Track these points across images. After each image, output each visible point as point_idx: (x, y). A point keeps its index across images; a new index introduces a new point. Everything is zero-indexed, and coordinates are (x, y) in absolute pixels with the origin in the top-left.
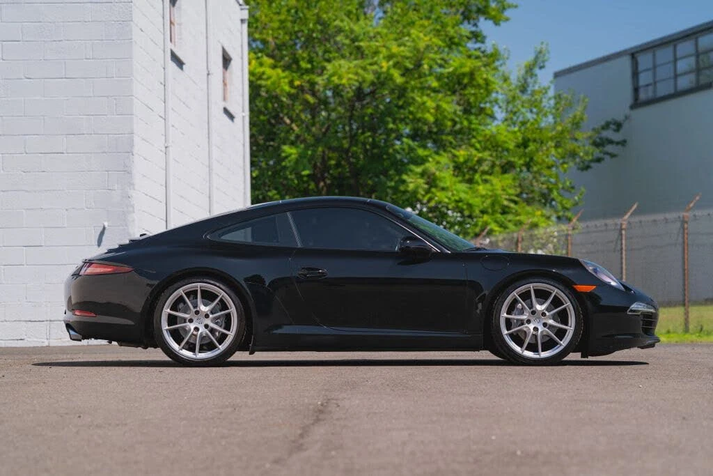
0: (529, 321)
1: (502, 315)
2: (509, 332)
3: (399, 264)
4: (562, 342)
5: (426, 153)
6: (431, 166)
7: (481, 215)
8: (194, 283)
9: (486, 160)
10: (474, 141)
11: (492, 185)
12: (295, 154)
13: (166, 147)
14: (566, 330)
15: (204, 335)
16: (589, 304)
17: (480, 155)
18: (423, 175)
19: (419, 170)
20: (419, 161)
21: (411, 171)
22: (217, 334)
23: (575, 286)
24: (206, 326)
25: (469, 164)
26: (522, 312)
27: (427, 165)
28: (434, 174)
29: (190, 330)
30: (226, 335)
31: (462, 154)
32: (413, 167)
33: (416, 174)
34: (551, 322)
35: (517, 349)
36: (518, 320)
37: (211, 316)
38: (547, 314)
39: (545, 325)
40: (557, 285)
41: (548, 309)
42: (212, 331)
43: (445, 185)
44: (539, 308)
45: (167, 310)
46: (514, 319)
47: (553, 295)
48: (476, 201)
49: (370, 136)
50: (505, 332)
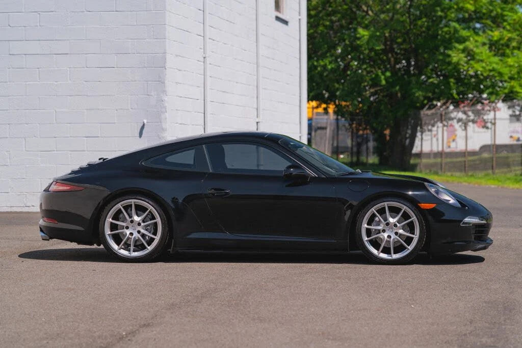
0: (384, 231)
1: (363, 226)
2: (369, 239)
3: (286, 186)
4: (409, 247)
5: (468, 34)
6: (470, 45)
7: (509, 80)
8: (130, 199)
9: (514, 39)
10: (505, 24)
11: (518, 58)
12: (367, 35)
13: (204, 58)
14: (413, 238)
15: (137, 238)
16: (430, 218)
17: (510, 35)
18: (463, 51)
19: (461, 47)
20: (462, 41)
21: (455, 48)
22: (147, 238)
23: (419, 205)
24: (139, 232)
25: (502, 42)
26: (378, 224)
27: (467, 43)
28: (472, 50)
29: (126, 234)
30: (154, 239)
31: (496, 34)
32: (457, 45)
33: (459, 50)
34: (401, 231)
35: (375, 251)
36: (375, 230)
37: (142, 224)
38: (398, 225)
39: (396, 233)
40: (406, 203)
41: (399, 222)
42: (143, 236)
43: (481, 58)
44: (391, 220)
45: (109, 220)
46: (373, 229)
47: (402, 211)
48: (505, 71)
49: (426, 21)
50: (365, 238)
